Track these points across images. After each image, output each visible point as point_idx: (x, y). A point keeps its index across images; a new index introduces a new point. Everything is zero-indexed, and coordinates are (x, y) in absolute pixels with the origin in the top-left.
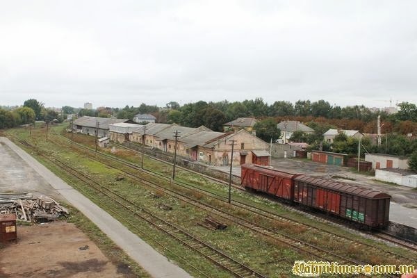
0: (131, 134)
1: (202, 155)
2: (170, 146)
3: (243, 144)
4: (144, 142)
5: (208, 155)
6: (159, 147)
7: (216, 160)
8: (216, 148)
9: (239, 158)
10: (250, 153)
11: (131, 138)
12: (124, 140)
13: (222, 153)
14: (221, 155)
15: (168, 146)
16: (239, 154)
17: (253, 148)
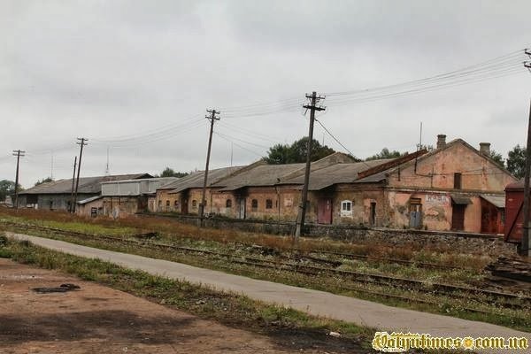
0: (154, 196)
1: (348, 207)
2: (255, 204)
3: (458, 177)
4: (185, 206)
5: (368, 203)
6: (224, 211)
7: (392, 213)
8: (393, 182)
9: (449, 213)
10: (475, 200)
11: (154, 205)
12: (135, 210)
13: (407, 197)
14: (403, 199)
15: (249, 204)
16: (448, 200)
17: (484, 189)
